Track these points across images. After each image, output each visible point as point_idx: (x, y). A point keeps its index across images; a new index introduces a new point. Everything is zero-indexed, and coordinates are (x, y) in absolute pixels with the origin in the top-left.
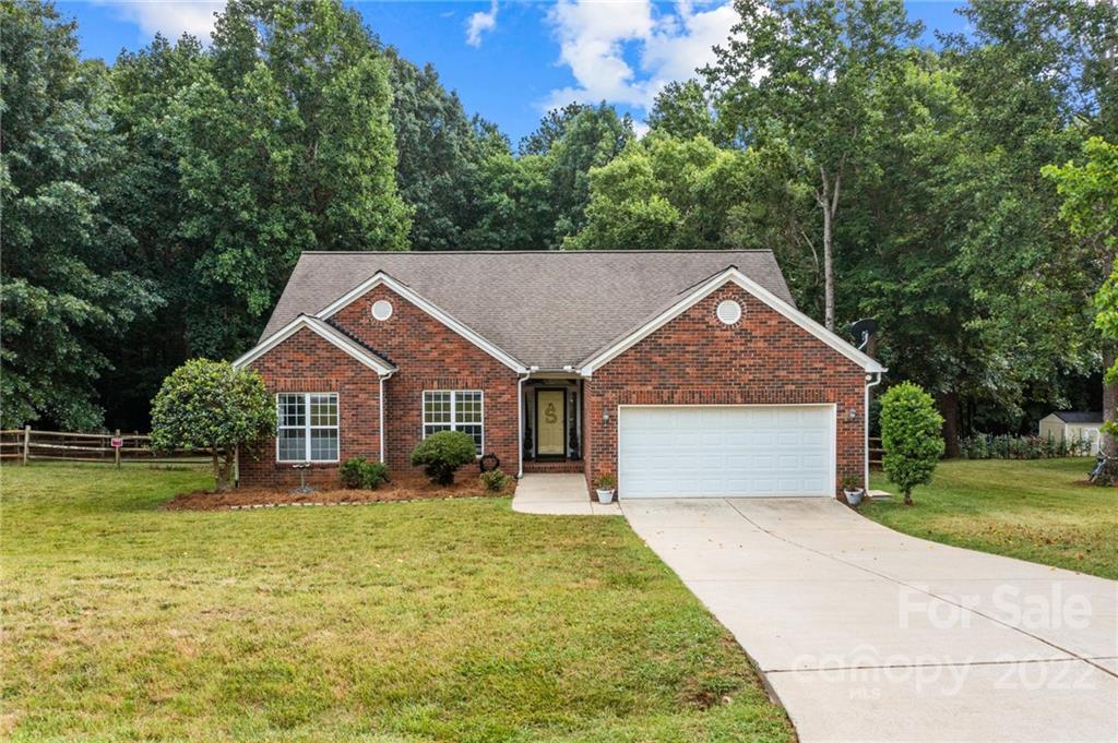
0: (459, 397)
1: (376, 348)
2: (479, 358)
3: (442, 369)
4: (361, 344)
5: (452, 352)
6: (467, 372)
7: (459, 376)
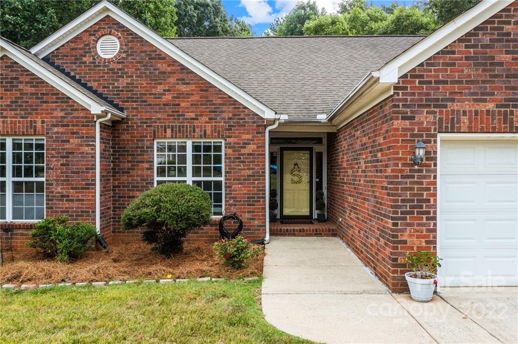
0: (196, 148)
1: (100, 90)
2: (219, 101)
3: (177, 114)
4: (84, 85)
5: (189, 95)
6: (205, 119)
7: (196, 123)
